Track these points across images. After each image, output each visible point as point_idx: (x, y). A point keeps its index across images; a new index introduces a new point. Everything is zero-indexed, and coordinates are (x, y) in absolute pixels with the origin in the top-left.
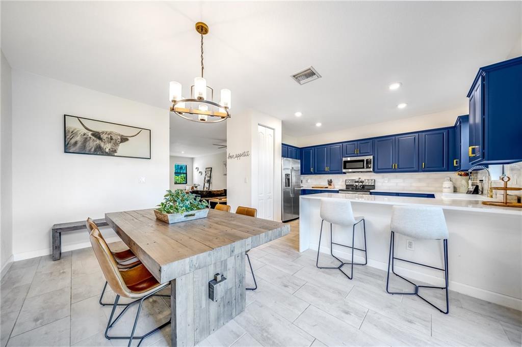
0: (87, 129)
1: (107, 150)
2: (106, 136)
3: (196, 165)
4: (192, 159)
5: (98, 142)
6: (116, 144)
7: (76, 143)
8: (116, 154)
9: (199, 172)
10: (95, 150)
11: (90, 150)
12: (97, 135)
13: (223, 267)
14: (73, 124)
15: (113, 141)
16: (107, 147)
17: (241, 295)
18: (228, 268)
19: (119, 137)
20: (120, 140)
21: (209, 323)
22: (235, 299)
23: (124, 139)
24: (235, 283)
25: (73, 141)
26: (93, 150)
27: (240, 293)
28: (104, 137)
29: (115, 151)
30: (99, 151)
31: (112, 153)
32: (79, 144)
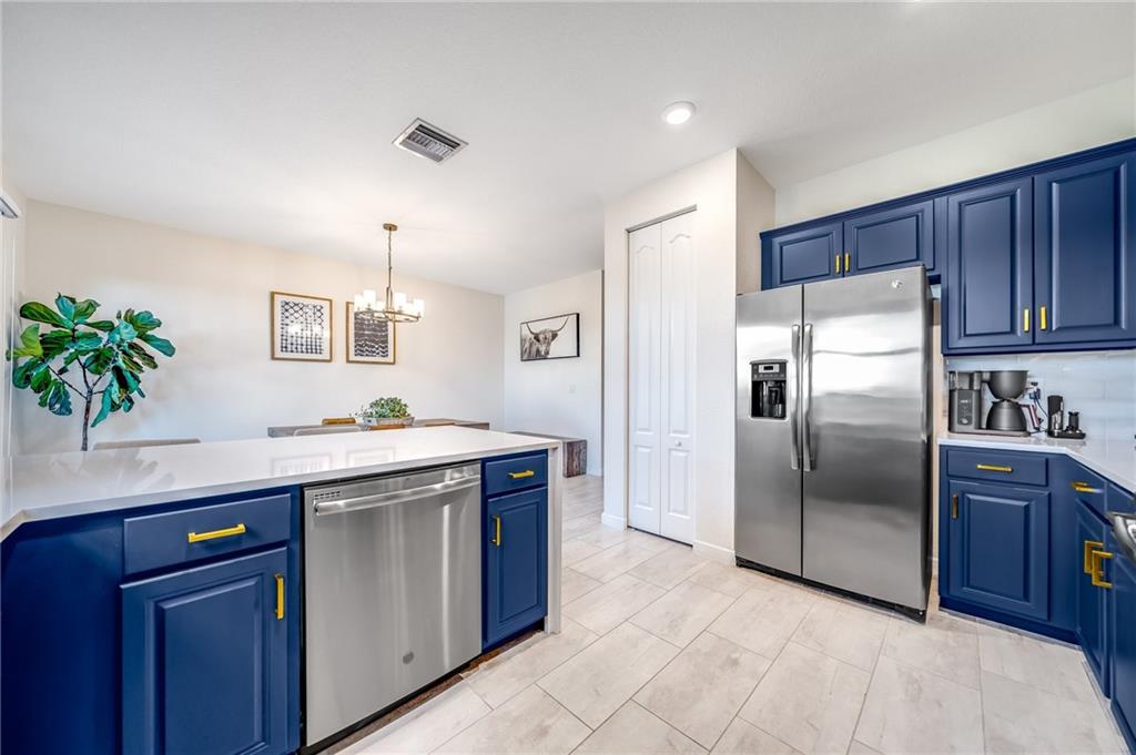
0: (532, 333)
1: (543, 353)
2: (543, 336)
5: (538, 344)
7: (526, 350)
11: (533, 357)
12: (537, 338)
15: (547, 341)
19: (551, 334)
20: (551, 338)
23: (554, 335)
25: (524, 349)
26: (535, 355)
29: (548, 353)
30: (538, 356)
31: (545, 357)
32: (528, 351)
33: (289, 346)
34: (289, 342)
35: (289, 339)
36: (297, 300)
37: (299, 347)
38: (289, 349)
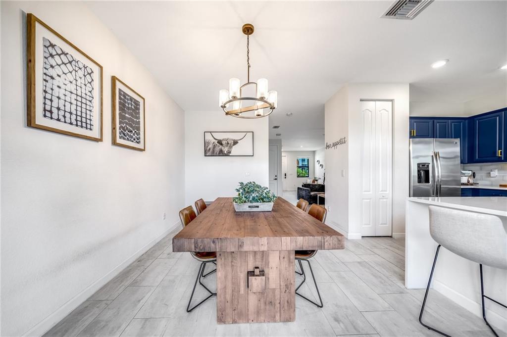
0: (215, 139)
1: (226, 152)
2: (225, 142)
3: (317, 158)
4: (314, 152)
5: (221, 146)
6: (231, 147)
7: (210, 149)
8: (230, 155)
9: (320, 165)
10: (219, 153)
11: (216, 154)
12: (220, 142)
13: (264, 263)
14: (209, 137)
15: (229, 145)
16: (225, 150)
17: (288, 302)
18: (270, 266)
19: (232, 142)
20: (233, 144)
21: (248, 311)
22: (279, 303)
23: (235, 143)
24: (280, 285)
25: (208, 148)
26: (218, 153)
27: (286, 299)
28: (224, 142)
29: (230, 152)
30: (221, 154)
31: (228, 154)
32: (211, 150)
33: (55, 111)
34: (55, 104)
35: (55, 100)
36: (67, 49)
37: (68, 115)
38: (55, 116)
